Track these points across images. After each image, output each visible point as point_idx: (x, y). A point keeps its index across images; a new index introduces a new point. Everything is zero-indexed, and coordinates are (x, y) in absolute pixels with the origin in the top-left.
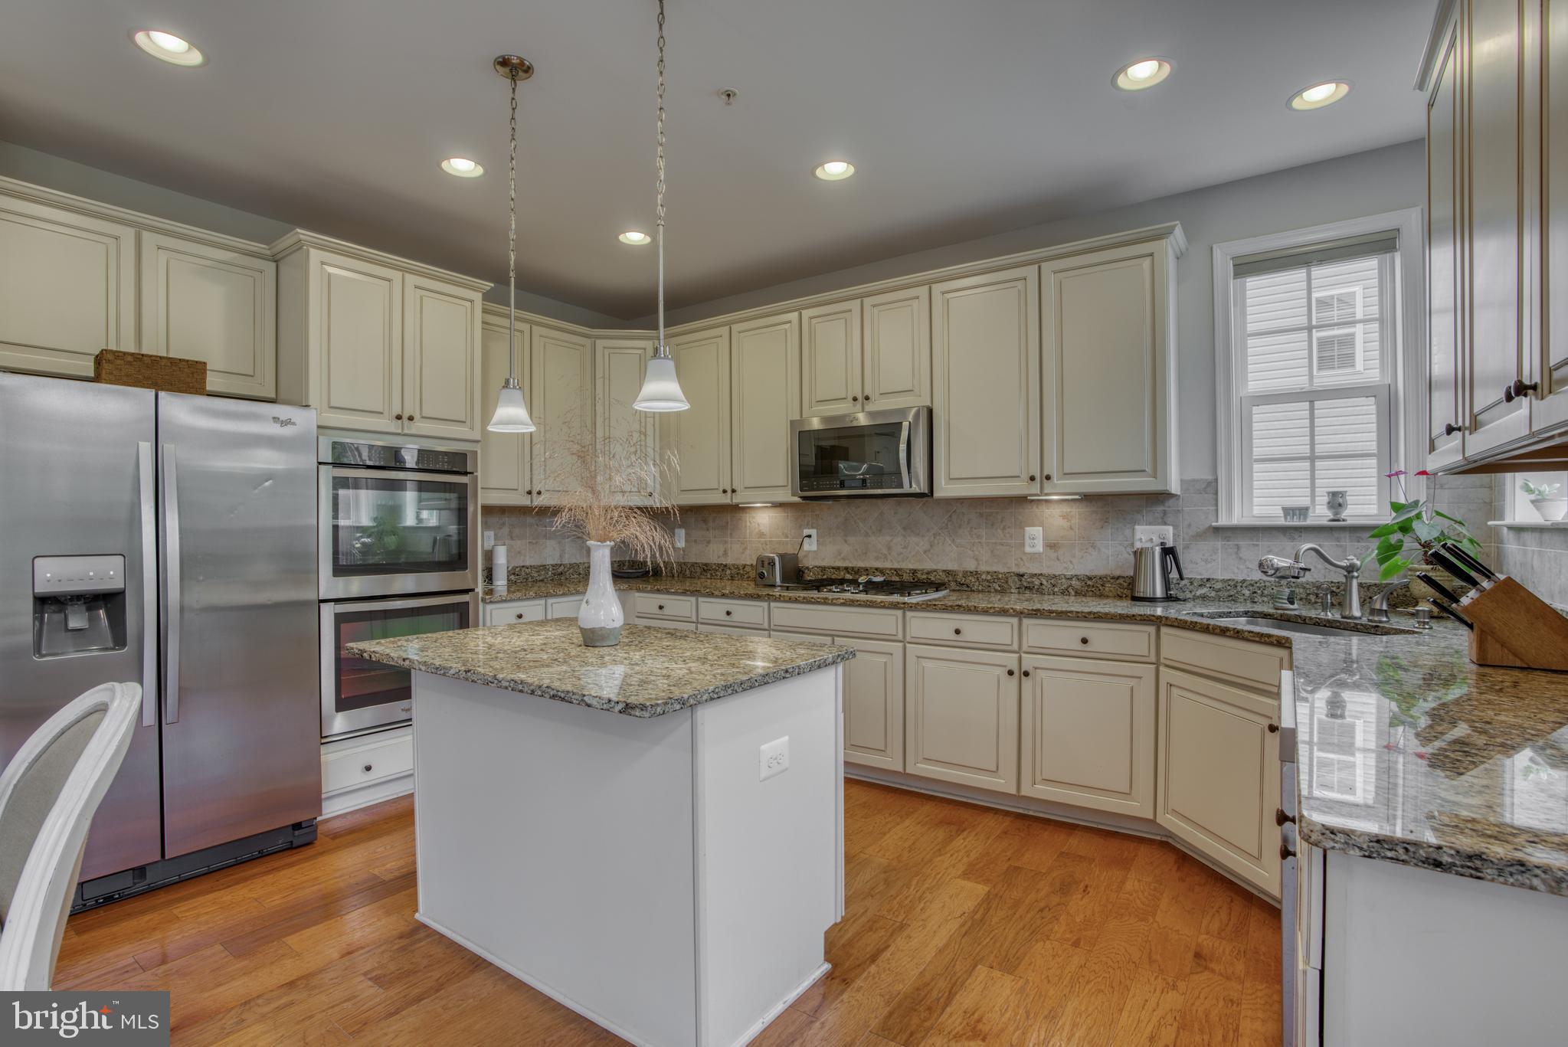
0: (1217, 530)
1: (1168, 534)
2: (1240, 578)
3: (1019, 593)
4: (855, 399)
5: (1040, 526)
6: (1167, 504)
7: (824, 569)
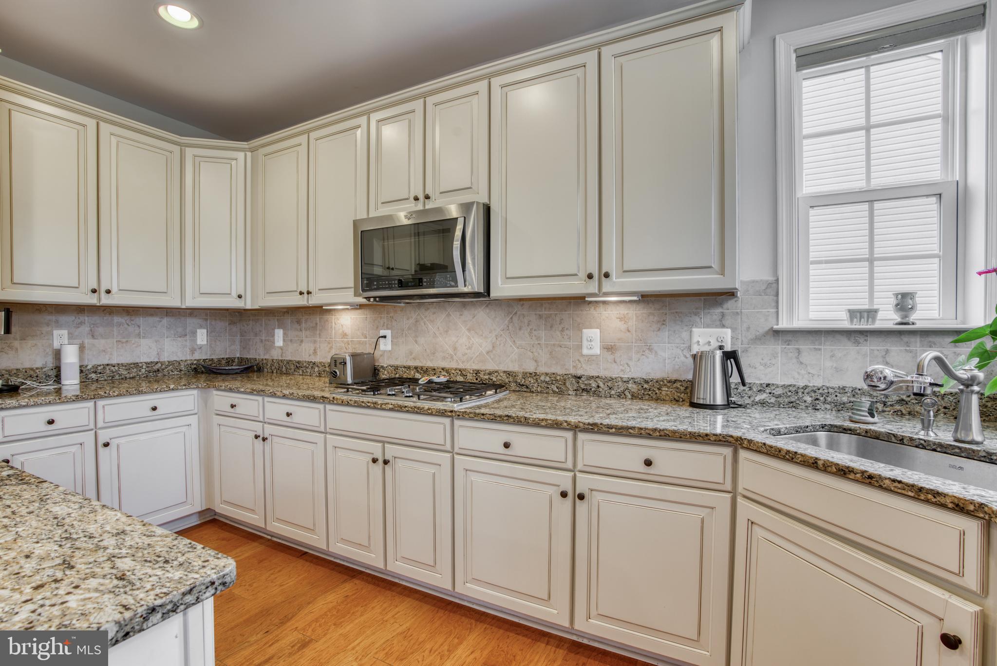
0: (777, 333)
1: (727, 338)
2: (801, 384)
3: (576, 395)
4: (416, 199)
5: (597, 328)
6: (725, 306)
7: (396, 368)
